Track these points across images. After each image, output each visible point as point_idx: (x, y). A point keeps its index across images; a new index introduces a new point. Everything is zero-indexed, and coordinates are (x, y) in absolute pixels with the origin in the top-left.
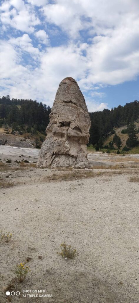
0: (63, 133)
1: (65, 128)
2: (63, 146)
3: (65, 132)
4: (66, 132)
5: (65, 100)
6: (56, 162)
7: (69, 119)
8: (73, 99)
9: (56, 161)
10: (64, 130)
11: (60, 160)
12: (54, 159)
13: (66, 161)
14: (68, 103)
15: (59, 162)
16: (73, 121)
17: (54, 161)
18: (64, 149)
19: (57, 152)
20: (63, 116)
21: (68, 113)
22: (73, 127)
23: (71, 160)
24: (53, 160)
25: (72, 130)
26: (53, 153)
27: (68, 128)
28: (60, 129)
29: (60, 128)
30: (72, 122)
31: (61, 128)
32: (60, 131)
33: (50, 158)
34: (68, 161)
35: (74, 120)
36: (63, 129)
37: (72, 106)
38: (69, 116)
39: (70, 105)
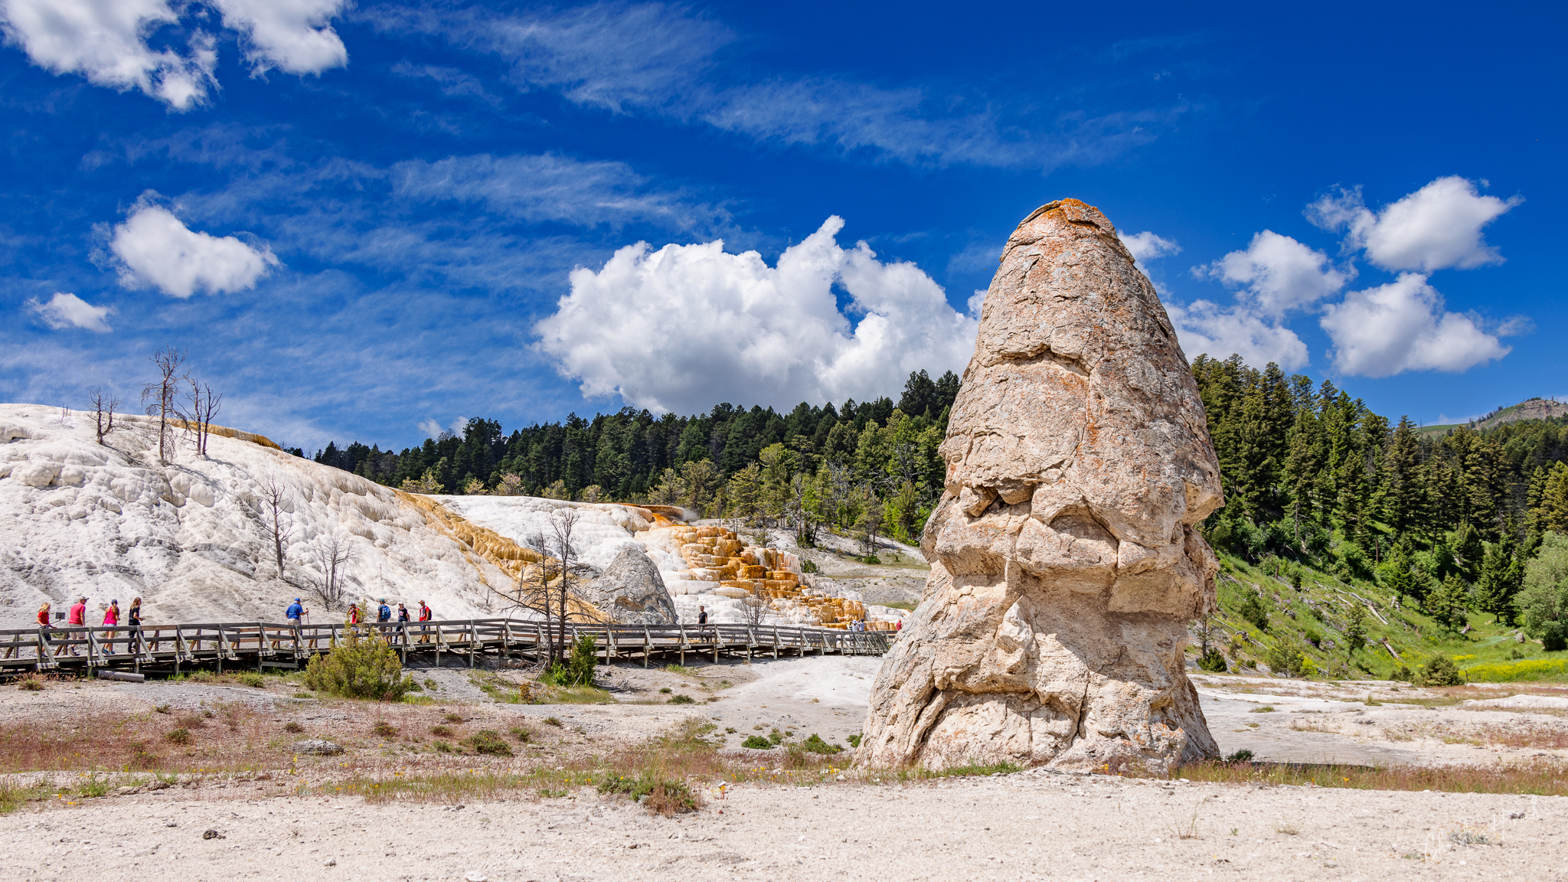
0: (993, 550)
1: (1005, 520)
2: (988, 636)
3: (1001, 545)
4: (1009, 542)
5: (1014, 347)
6: (948, 742)
7: (1029, 461)
8: (1061, 329)
9: (950, 731)
10: (999, 532)
11: (969, 728)
12: (935, 723)
13: (1010, 733)
14: (1029, 360)
15: (962, 741)
16: (1053, 474)
17: (933, 734)
18: (993, 653)
19: (954, 678)
20: (997, 442)
21: (1024, 426)
22: (1051, 512)
23: (1039, 727)
24: (928, 731)
25: (1044, 528)
26: (932, 680)
27: (1022, 517)
28: (974, 529)
29: (976, 521)
30: (1043, 475)
31: (985, 520)
32: (975, 542)
33: (913, 714)
34: (1023, 736)
35: (1058, 466)
36: (997, 530)
37: (1051, 379)
38: (1026, 439)
39: (1038, 374)
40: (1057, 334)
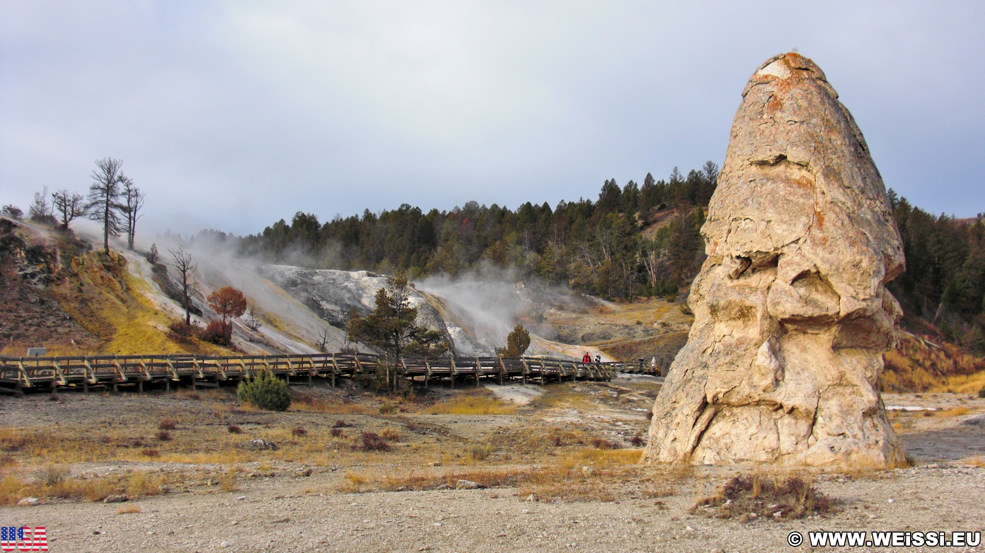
0: (748, 303)
1: (757, 280)
2: (747, 365)
3: (754, 300)
4: (761, 297)
5: (760, 157)
6: (717, 441)
7: (775, 238)
8: (793, 144)
9: (718, 434)
10: (754, 290)
11: (734, 432)
12: (707, 427)
13: (761, 435)
14: (773, 165)
15: (728, 441)
16: (794, 248)
17: (706, 436)
18: (751, 377)
19: (721, 396)
20: (750, 225)
21: (770, 214)
22: (792, 275)
23: (784, 432)
24: (702, 433)
25: (788, 287)
26: (705, 397)
27: (771, 278)
28: (734, 287)
29: (735, 282)
30: (786, 249)
31: (742, 281)
32: (734, 297)
33: (691, 421)
34: (772, 437)
35: (795, 242)
36: (751, 288)
37: (788, 181)
38: (772, 223)
39: (778, 176)
40: (792, 147)
